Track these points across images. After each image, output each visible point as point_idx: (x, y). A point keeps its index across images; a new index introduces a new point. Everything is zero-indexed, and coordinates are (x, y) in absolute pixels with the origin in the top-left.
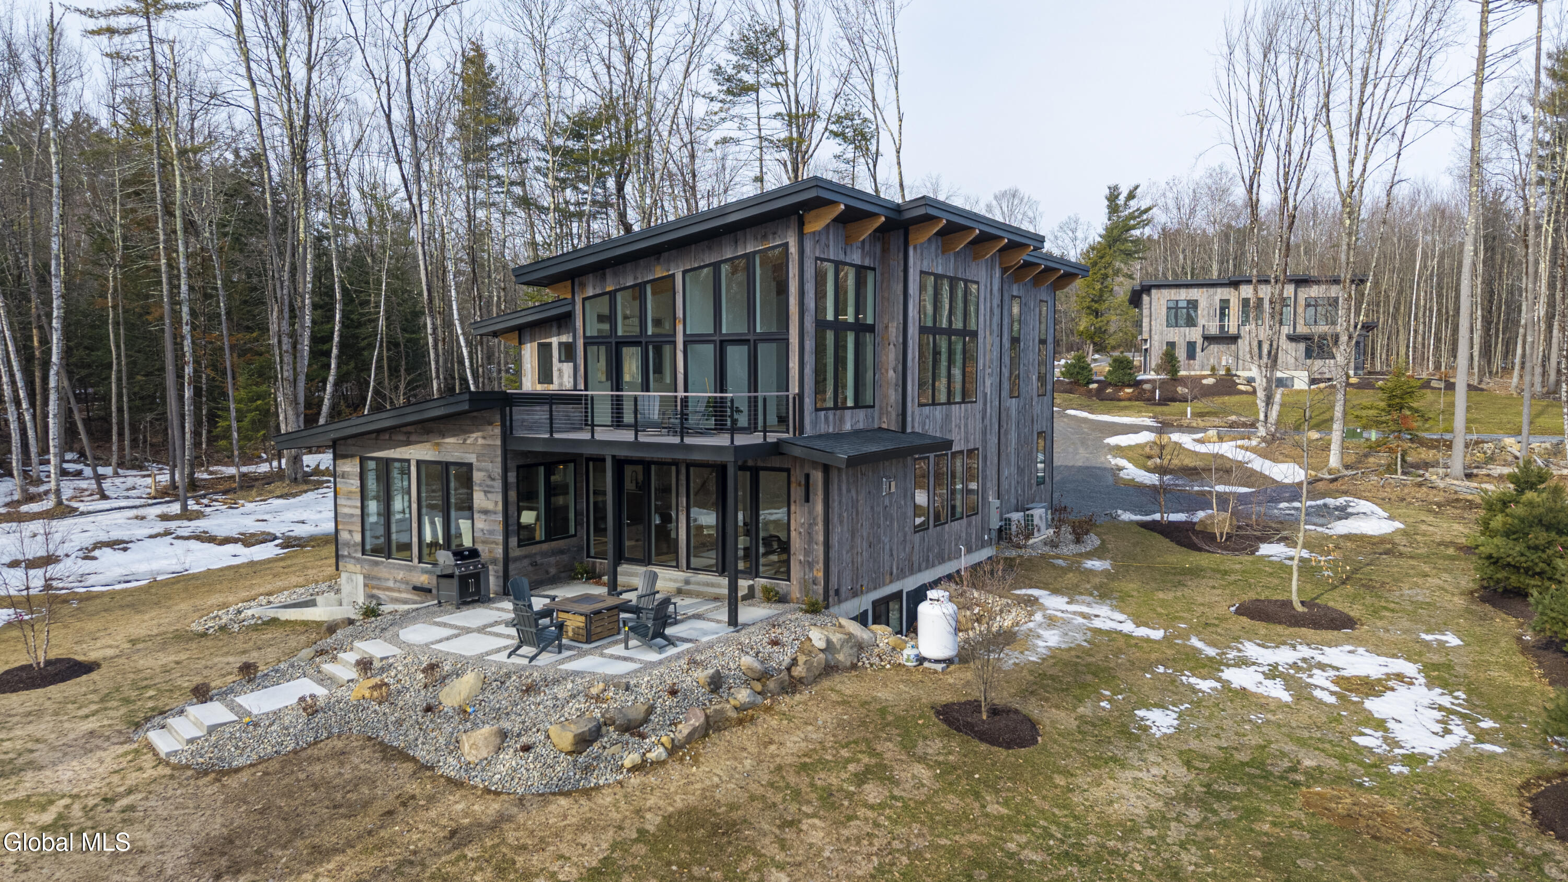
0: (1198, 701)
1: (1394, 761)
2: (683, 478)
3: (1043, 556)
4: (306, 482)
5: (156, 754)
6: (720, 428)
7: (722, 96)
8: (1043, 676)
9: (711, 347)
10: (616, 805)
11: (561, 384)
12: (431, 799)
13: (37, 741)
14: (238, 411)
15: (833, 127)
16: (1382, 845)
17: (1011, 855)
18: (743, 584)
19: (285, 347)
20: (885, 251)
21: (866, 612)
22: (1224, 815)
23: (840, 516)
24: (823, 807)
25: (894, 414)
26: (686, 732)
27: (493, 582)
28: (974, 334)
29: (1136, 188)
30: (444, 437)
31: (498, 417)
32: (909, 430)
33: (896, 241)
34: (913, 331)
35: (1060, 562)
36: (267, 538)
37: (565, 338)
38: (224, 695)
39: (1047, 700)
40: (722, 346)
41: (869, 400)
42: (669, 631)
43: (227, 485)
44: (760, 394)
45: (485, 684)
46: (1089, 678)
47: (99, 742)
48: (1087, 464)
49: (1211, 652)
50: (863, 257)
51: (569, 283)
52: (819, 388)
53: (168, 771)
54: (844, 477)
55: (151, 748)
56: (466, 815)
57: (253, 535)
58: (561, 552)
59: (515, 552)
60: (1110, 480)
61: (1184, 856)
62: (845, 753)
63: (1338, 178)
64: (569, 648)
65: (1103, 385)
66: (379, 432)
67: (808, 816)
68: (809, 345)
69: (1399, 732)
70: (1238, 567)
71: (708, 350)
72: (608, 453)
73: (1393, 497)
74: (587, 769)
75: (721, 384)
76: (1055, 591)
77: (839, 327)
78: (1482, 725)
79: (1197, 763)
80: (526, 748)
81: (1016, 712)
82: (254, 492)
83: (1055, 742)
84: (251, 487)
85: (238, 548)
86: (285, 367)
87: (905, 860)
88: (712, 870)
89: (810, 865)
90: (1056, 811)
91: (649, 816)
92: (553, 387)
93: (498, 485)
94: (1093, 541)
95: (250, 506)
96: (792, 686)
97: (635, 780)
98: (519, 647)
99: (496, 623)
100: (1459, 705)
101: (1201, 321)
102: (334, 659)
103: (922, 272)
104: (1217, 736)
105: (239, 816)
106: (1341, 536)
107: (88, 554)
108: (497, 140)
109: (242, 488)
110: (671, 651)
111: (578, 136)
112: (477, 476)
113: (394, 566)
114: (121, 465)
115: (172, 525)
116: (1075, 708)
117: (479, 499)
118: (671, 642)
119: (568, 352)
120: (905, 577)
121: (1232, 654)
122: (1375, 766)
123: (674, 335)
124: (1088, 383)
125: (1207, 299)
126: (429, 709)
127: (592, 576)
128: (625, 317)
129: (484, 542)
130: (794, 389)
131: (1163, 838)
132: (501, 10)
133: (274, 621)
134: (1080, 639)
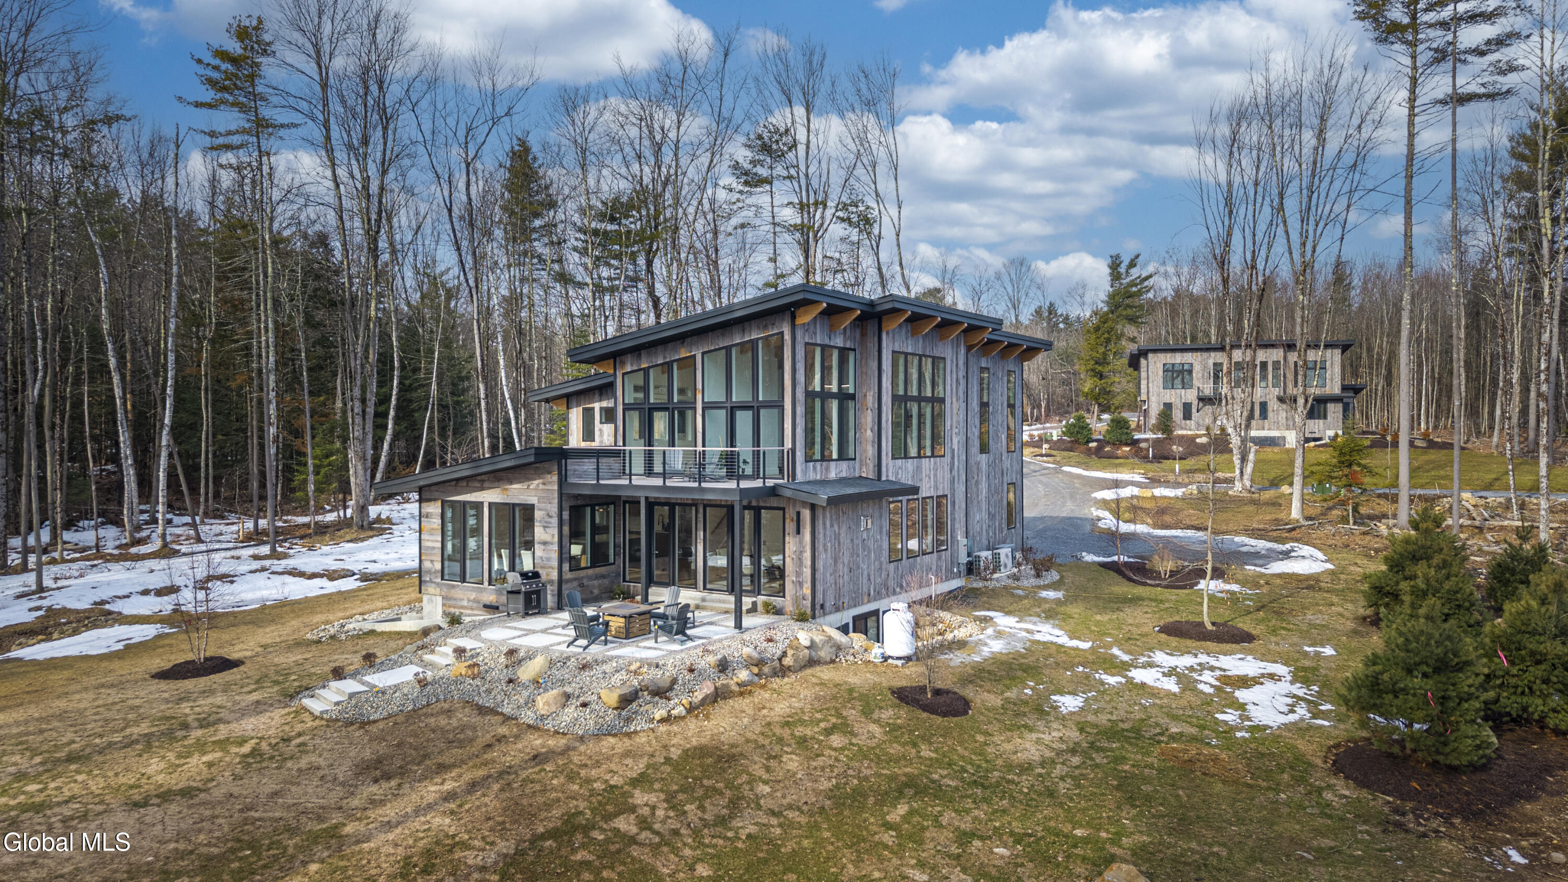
0: (1103, 689)
1: (1240, 730)
2: (701, 516)
3: (1005, 587)
4: (372, 529)
5: (311, 713)
6: (730, 475)
7: (740, 187)
8: (983, 670)
9: (724, 411)
10: (649, 742)
11: (601, 442)
12: (517, 737)
13: (219, 707)
14: (315, 466)
15: (840, 214)
16: (1208, 779)
17: (933, 782)
18: (747, 601)
19: (356, 411)
20: (863, 335)
21: (847, 624)
22: (1098, 761)
23: (825, 545)
24: (799, 748)
25: (871, 465)
26: (700, 697)
27: (550, 600)
28: (942, 401)
29: (1137, 256)
30: (511, 483)
31: (556, 467)
32: (884, 478)
33: (872, 327)
34: (887, 399)
35: (1020, 592)
36: (347, 574)
37: (605, 404)
38: (354, 675)
39: (981, 687)
40: (732, 411)
41: (851, 455)
42: (688, 632)
43: (302, 532)
44: (762, 449)
45: (551, 663)
46: (1019, 673)
47: (266, 707)
48: (1072, 515)
49: (1126, 658)
50: (845, 341)
51: (612, 361)
52: (809, 444)
53: (324, 723)
54: (828, 515)
55: (306, 710)
56: (543, 747)
57: (334, 571)
58: (603, 577)
59: (568, 575)
60: (1088, 528)
61: (1061, 785)
62: (818, 716)
63: (1292, 259)
64: (612, 642)
65: (1102, 443)
66: (458, 480)
67: (787, 753)
68: (800, 410)
69: (1253, 711)
70: (1174, 597)
71: (722, 414)
72: (642, 495)
73: (1339, 544)
74: (629, 720)
75: (731, 439)
76: (1008, 613)
77: (825, 396)
78: (1322, 708)
79: (1088, 730)
80: (584, 705)
81: (955, 693)
82: (327, 537)
83: (982, 714)
84: (324, 533)
85: (324, 582)
86: (356, 428)
87: (855, 782)
88: (717, 782)
89: (787, 782)
90: (973, 757)
91: (672, 749)
92: (595, 445)
93: (555, 521)
94: (1054, 576)
95: (326, 549)
96: (782, 671)
97: (663, 728)
98: (575, 640)
99: (555, 627)
100: (1311, 695)
101: (1196, 383)
102: (433, 652)
103: (894, 352)
104: (1111, 713)
105: (382, 748)
106: (1274, 575)
107: (202, 585)
108: (537, 223)
109: (316, 533)
110: (690, 644)
111: (612, 220)
112: (538, 514)
113: (468, 589)
114: (206, 515)
115: (267, 563)
116: (1002, 693)
117: (539, 533)
118: (690, 638)
119: (609, 416)
120: (881, 598)
121: (1142, 660)
122: (1225, 732)
123: (695, 402)
124: (1088, 442)
125: (1200, 363)
126: (510, 681)
127: (628, 596)
128: (656, 387)
129: (542, 567)
130: (788, 444)
131: (1049, 774)
132: (548, 118)
133: (372, 632)
134: (1020, 647)
